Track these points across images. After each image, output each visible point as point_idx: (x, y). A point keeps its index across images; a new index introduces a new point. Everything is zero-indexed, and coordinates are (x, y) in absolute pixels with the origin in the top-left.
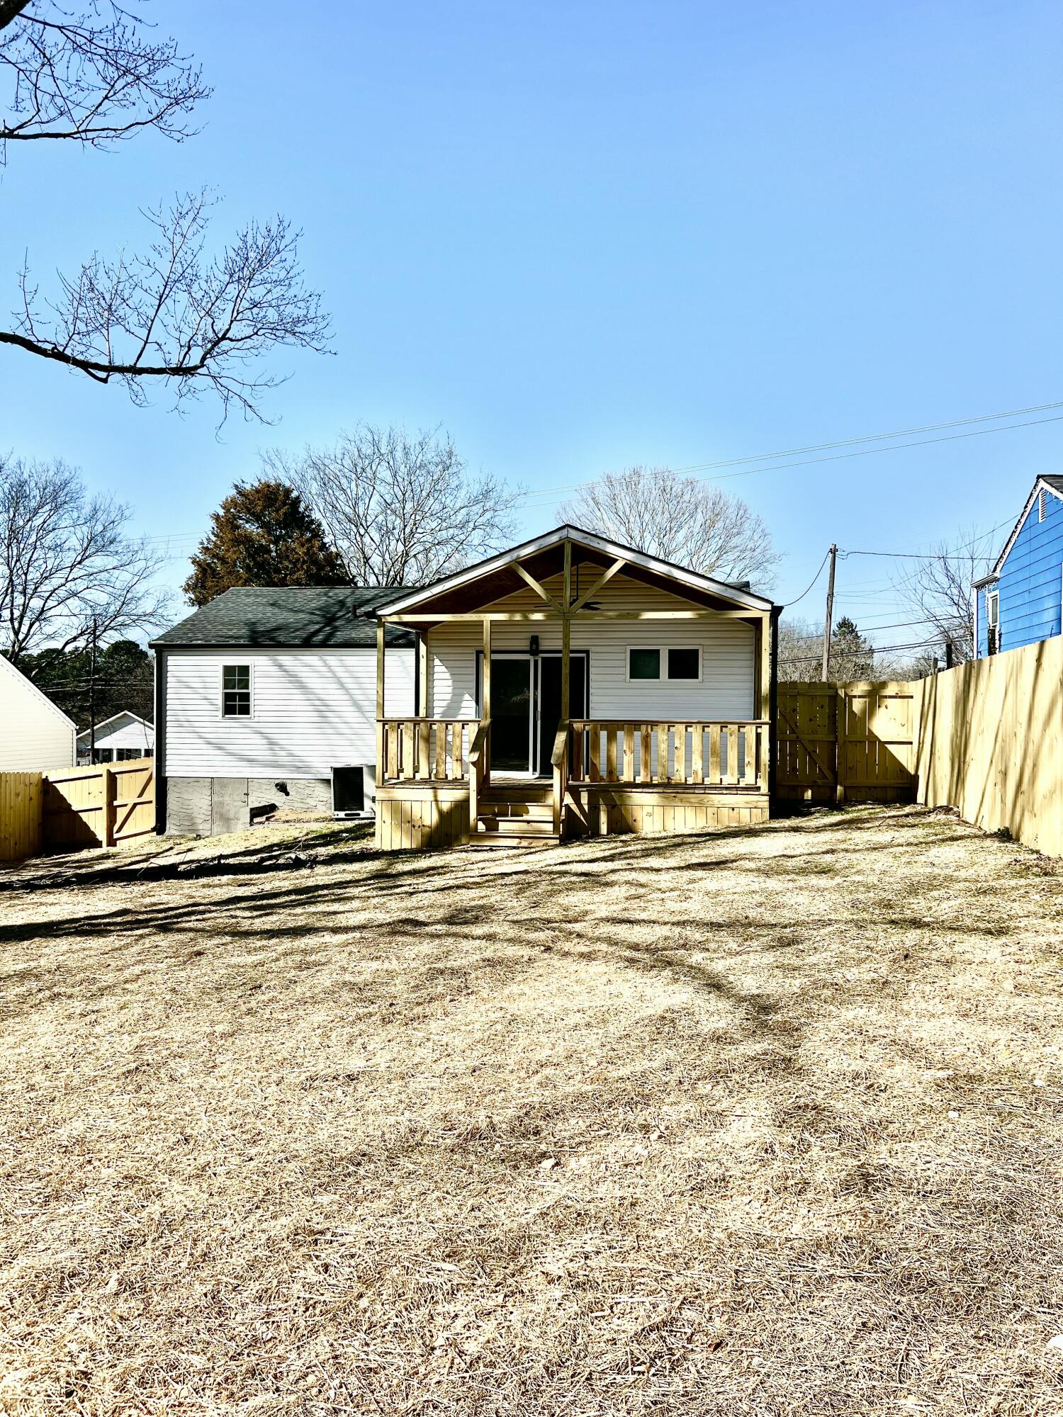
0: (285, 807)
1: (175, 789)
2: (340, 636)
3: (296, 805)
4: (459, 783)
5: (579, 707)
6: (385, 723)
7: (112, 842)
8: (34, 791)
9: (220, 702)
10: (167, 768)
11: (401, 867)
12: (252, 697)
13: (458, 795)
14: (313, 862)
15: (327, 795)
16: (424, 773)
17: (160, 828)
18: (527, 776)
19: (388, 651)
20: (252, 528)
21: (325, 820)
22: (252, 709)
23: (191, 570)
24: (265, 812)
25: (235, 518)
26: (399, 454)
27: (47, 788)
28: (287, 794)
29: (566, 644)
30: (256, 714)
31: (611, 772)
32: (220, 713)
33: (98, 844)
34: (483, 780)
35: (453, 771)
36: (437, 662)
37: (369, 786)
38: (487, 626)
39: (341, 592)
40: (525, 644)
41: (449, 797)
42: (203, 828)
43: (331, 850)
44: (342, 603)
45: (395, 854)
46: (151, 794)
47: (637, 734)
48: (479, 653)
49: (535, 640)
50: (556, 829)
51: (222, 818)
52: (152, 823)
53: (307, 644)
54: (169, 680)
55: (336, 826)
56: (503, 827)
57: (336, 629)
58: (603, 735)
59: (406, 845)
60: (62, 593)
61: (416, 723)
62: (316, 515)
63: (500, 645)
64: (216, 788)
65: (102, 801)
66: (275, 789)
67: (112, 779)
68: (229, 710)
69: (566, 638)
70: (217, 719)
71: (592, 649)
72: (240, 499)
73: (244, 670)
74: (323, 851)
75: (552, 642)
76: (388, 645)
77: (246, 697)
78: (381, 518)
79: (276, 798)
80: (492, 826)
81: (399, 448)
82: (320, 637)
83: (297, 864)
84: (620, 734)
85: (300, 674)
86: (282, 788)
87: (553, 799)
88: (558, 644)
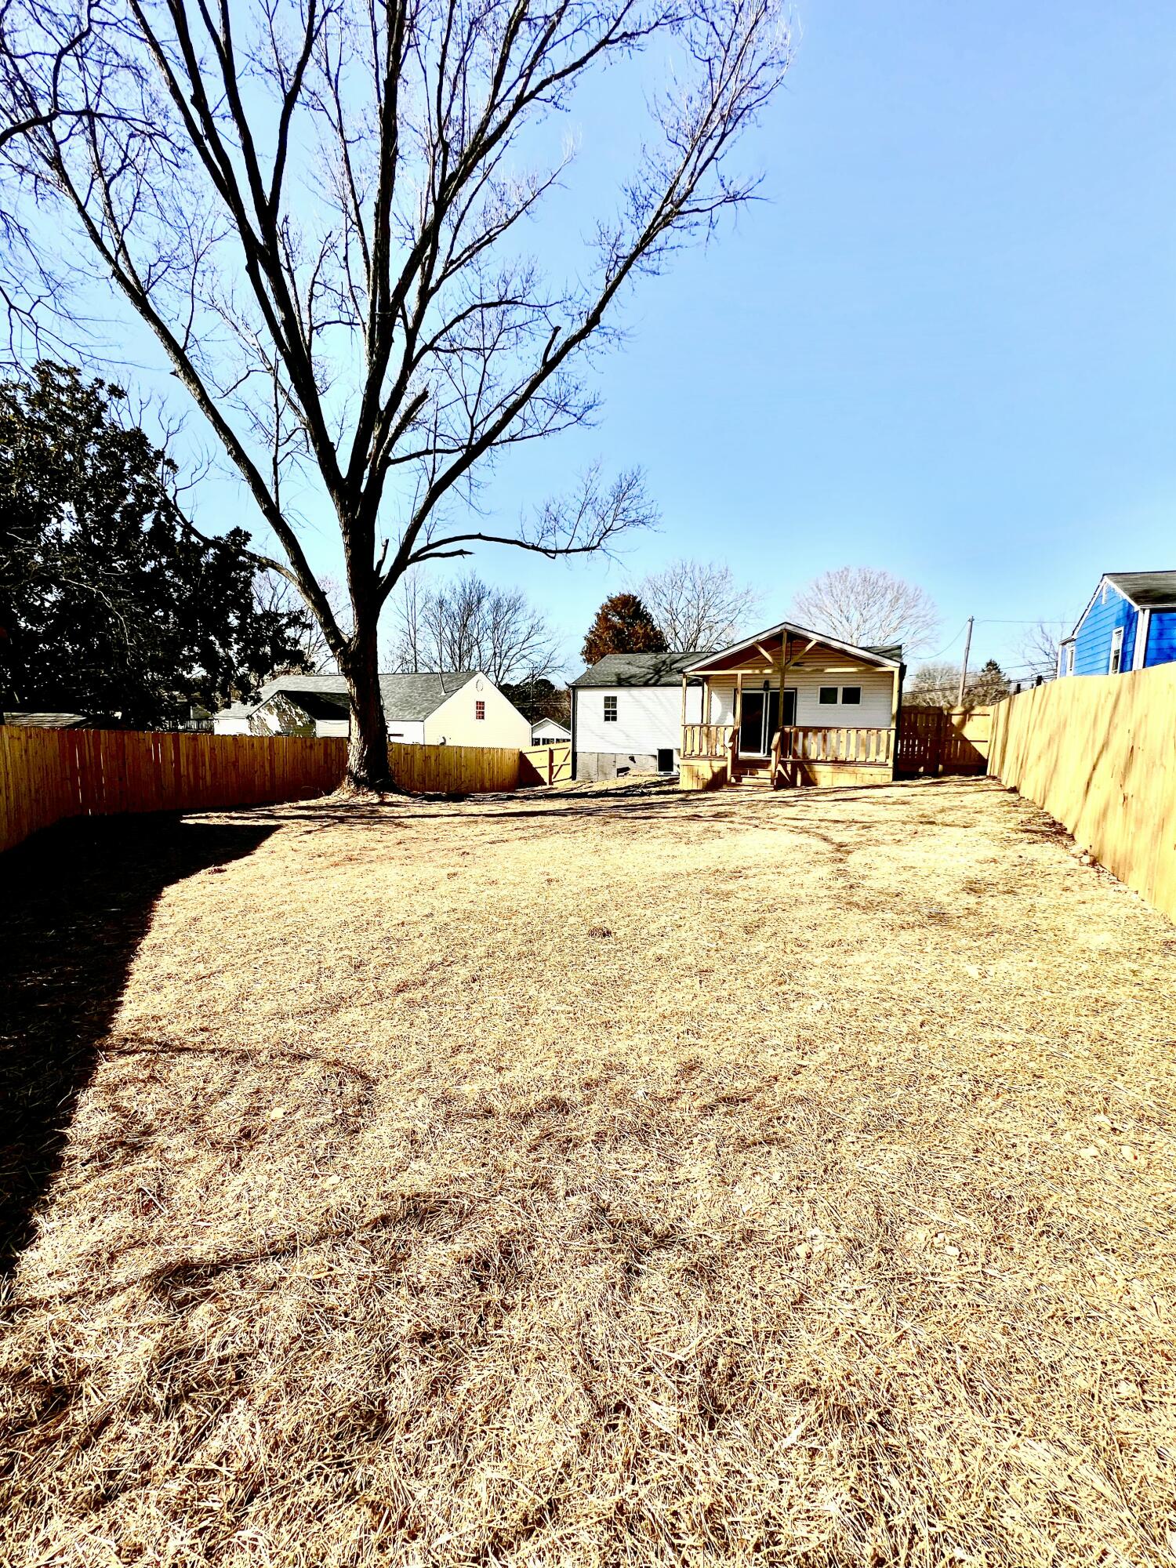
0: (634, 768)
1: (581, 758)
2: (663, 680)
3: (639, 767)
4: (723, 757)
5: (789, 718)
6: (685, 727)
7: (551, 783)
8: (516, 757)
9: (603, 715)
10: (577, 748)
11: (691, 797)
12: (618, 712)
13: (723, 764)
14: (650, 794)
15: (655, 763)
16: (704, 752)
17: (573, 777)
18: (760, 755)
19: (690, 689)
20: (616, 619)
21: (653, 775)
22: (617, 718)
23: (584, 643)
24: (624, 771)
25: (607, 614)
26: (697, 573)
27: (522, 756)
28: (635, 762)
29: (782, 686)
30: (620, 720)
31: (804, 753)
32: (603, 720)
33: (545, 784)
34: (735, 757)
35: (720, 751)
36: (713, 694)
37: (676, 759)
38: (739, 677)
39: (663, 656)
40: (761, 685)
41: (717, 765)
42: (594, 777)
43: (658, 789)
44: (664, 662)
45: (689, 792)
46: (569, 760)
47: (820, 734)
48: (736, 690)
49: (767, 683)
50: (772, 783)
51: (602, 772)
52: (570, 774)
53: (646, 684)
54: (578, 704)
55: (659, 779)
56: (745, 780)
57: (661, 677)
58: (801, 734)
59: (695, 788)
60: (518, 656)
61: (701, 727)
62: (649, 610)
63: (744, 687)
64: (600, 758)
65: (547, 763)
67: (551, 752)
68: (607, 719)
69: (783, 682)
71: (798, 688)
72: (609, 604)
73: (614, 699)
74: (654, 790)
75: (775, 684)
76: (688, 685)
78: (685, 610)
79: (630, 764)
80: (739, 779)
81: (697, 568)
82: (652, 681)
83: (643, 794)
84: (810, 734)
85: (642, 701)
86: (632, 759)
87: (772, 767)
88: (778, 685)
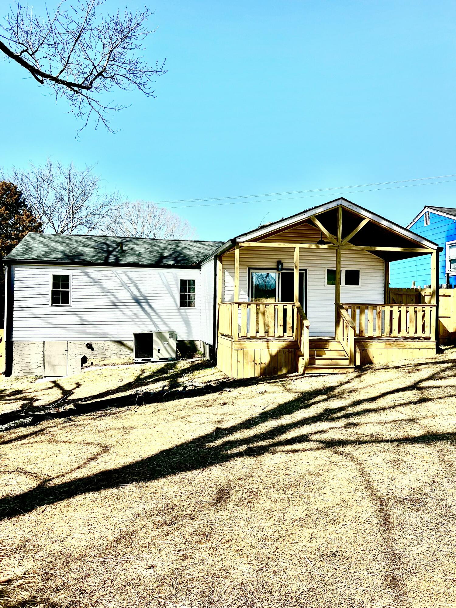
0: (91, 357)
1: (19, 348)
3: (98, 356)
4: (282, 338)
9: (50, 296)
10: (13, 336)
12: (71, 294)
13: (281, 345)
17: (8, 371)
22: (70, 300)
28: (93, 350)
30: (74, 303)
31: (361, 331)
32: (50, 303)
36: (226, 273)
41: (275, 347)
48: (250, 269)
49: (279, 263)
51: (50, 365)
52: (3, 369)
54: (15, 282)
64: (46, 347)
66: (85, 347)
68: (55, 301)
70: (47, 306)
71: (309, 269)
73: (66, 278)
77: (66, 293)
79: (87, 352)
84: (365, 310)
85: (101, 281)
86: (90, 346)
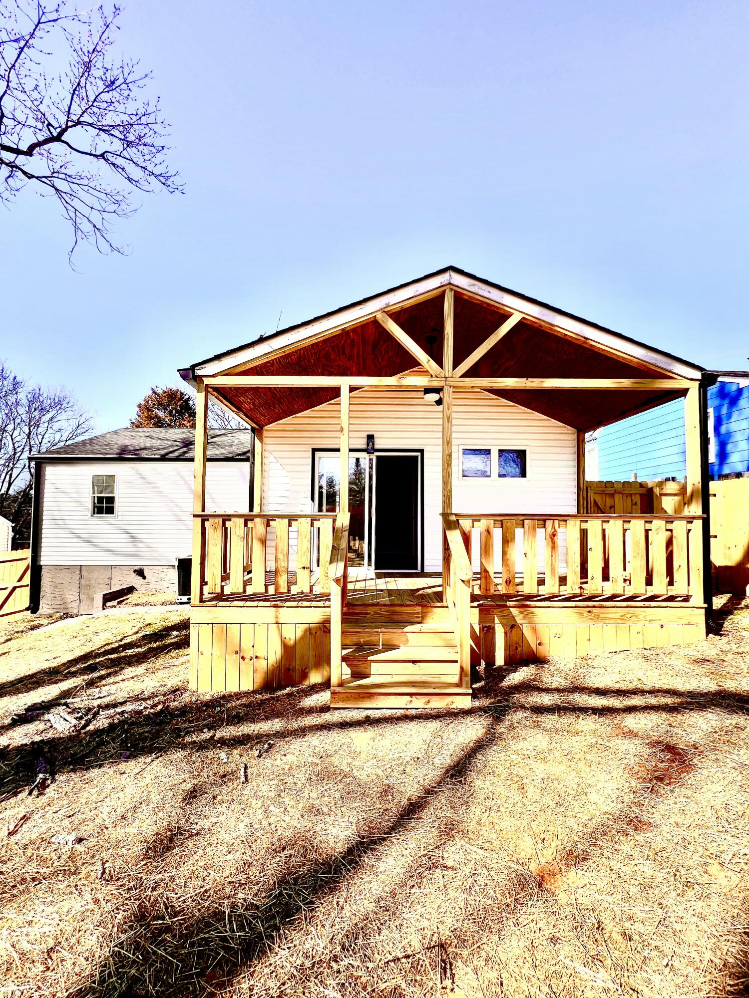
0: (142, 588)
1: (48, 575)
3: (151, 586)
9: (89, 505)
10: (41, 558)
12: (116, 501)
13: (312, 615)
16: (258, 584)
17: (34, 606)
22: (116, 509)
24: (121, 595)
25: (150, 406)
28: (144, 578)
30: (119, 513)
32: (89, 513)
41: (298, 621)
42: (72, 607)
46: (27, 580)
51: (89, 598)
52: (26, 603)
53: (164, 458)
54: (46, 486)
64: (84, 573)
66: (134, 575)
68: (97, 511)
70: (86, 518)
71: (427, 448)
73: (111, 479)
75: (388, 441)
77: (111, 500)
79: (136, 581)
84: (519, 532)
85: (157, 482)
86: (140, 573)
